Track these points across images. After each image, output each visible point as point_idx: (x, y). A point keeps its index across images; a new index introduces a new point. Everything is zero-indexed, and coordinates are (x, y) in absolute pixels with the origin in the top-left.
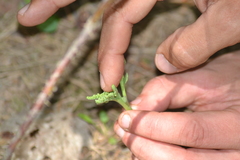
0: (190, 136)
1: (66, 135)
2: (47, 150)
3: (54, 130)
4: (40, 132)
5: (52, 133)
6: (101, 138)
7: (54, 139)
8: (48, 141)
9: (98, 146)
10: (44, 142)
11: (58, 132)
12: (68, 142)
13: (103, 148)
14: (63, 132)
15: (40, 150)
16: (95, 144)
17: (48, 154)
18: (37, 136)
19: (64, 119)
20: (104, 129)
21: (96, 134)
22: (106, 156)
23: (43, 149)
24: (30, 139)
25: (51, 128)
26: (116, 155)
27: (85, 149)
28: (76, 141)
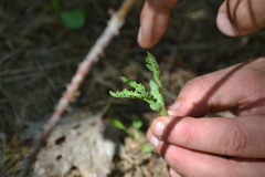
0: (231, 144)
1: (95, 143)
2: (73, 160)
3: (82, 137)
4: (67, 140)
5: (79, 141)
6: (134, 145)
7: (81, 146)
8: (76, 150)
9: (130, 155)
10: (71, 151)
11: (86, 139)
12: (97, 150)
13: (136, 157)
14: (92, 139)
15: (66, 160)
16: (127, 153)
17: (76, 164)
18: (63, 144)
19: (93, 124)
20: (137, 135)
21: (128, 141)
22: (140, 165)
23: (70, 158)
24: (55, 147)
25: (79, 134)
26: (151, 164)
27: (117, 158)
28: (106, 149)
